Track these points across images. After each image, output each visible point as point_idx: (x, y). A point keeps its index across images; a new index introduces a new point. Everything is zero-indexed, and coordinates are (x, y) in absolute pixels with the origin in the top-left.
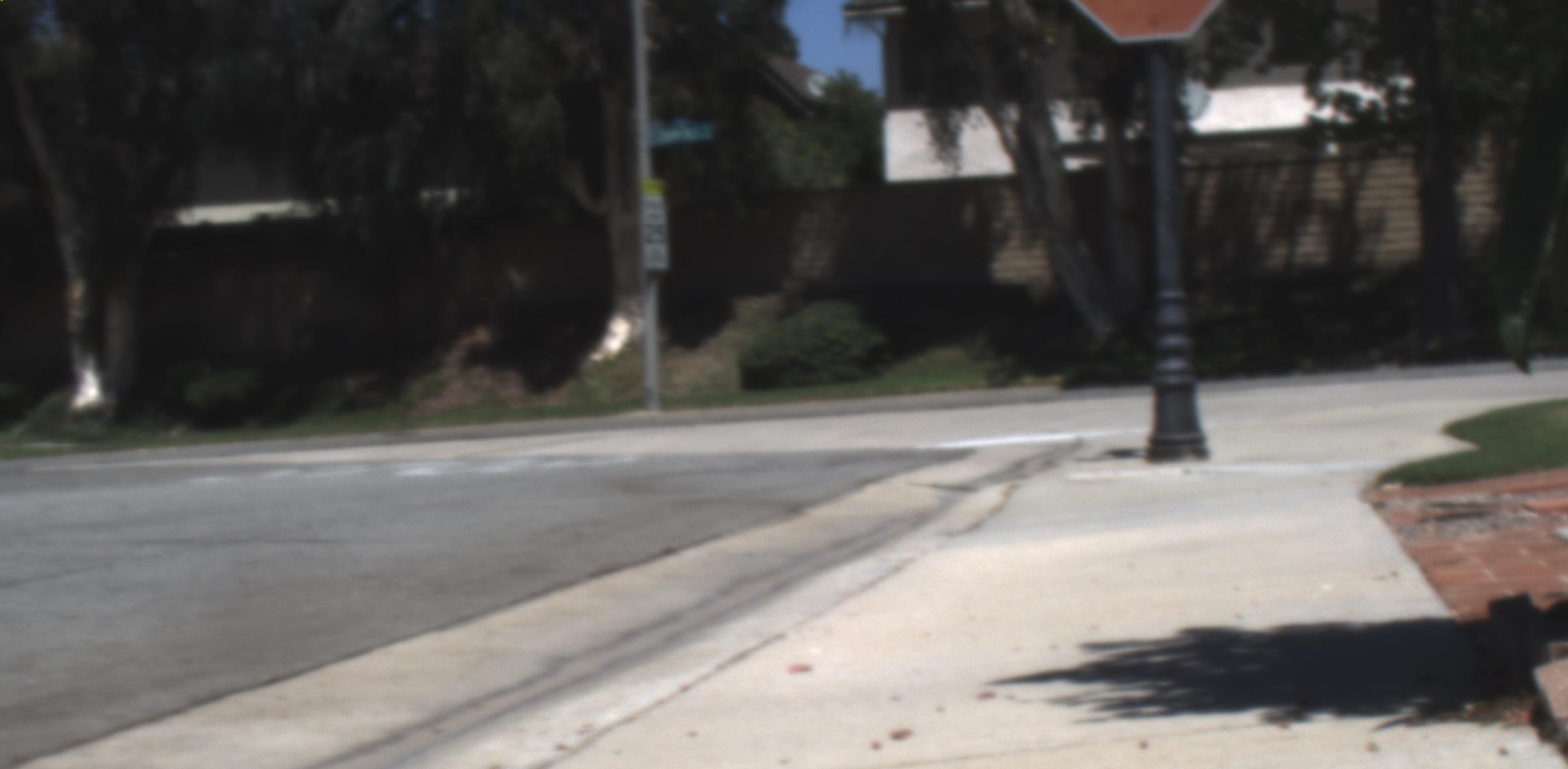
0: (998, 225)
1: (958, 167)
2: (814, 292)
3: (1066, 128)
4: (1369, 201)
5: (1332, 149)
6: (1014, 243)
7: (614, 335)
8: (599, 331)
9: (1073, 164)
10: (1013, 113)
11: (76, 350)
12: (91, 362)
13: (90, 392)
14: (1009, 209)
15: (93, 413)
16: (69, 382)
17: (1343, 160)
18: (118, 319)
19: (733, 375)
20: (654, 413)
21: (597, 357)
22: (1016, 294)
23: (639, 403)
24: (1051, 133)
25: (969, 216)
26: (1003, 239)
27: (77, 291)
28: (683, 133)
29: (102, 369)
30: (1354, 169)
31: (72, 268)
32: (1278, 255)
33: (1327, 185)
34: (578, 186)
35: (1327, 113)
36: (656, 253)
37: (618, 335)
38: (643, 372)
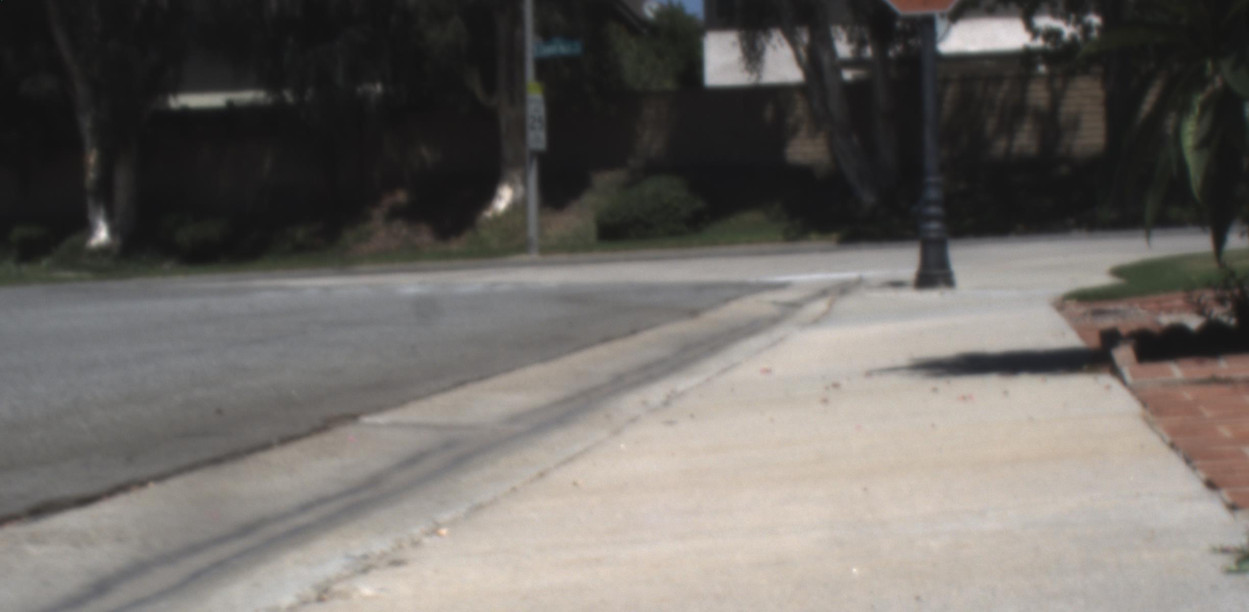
0: (791, 121)
1: (759, 77)
2: (653, 168)
3: (843, 49)
4: (1068, 108)
5: (1042, 69)
6: (803, 133)
7: (500, 198)
8: (489, 195)
9: (848, 75)
10: (804, 37)
11: (90, 203)
12: (102, 211)
13: (102, 235)
14: (800, 109)
15: (103, 251)
16: (86, 227)
17: (1050, 78)
18: (123, 180)
19: (592, 228)
20: (535, 256)
21: (488, 214)
22: (804, 173)
23: (523, 247)
24: (833, 53)
25: (769, 113)
26: (795, 131)
27: (92, 158)
28: (559, 48)
29: (110, 218)
30: (1058, 84)
31: (88, 139)
32: (1000, 146)
33: (1038, 95)
34: (476, 86)
35: (1039, 43)
36: (537, 138)
37: (504, 198)
38: (525, 226)
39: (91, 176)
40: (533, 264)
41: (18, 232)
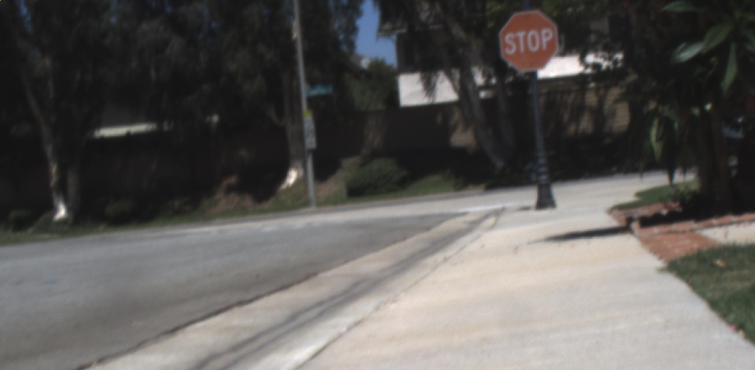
0: (452, 123)
1: (434, 100)
2: (375, 154)
3: (479, 80)
5: (592, 85)
6: (460, 129)
7: (290, 177)
8: (284, 175)
9: (483, 94)
10: (457, 75)
11: (54, 195)
12: (61, 199)
13: (62, 212)
14: (457, 116)
15: (63, 222)
16: (52, 209)
17: (597, 89)
18: (72, 180)
19: (344, 191)
20: (313, 208)
21: (284, 186)
22: (461, 152)
23: (306, 204)
24: (474, 84)
25: (439, 119)
26: (455, 128)
27: (54, 169)
28: (320, 91)
29: (67, 202)
30: (602, 92)
31: (51, 159)
32: (572, 129)
33: (591, 99)
34: (272, 114)
35: (589, 71)
36: (311, 142)
37: (292, 177)
38: (306, 192)
39: (54, 181)
40: (313, 213)
41: (13, 214)
